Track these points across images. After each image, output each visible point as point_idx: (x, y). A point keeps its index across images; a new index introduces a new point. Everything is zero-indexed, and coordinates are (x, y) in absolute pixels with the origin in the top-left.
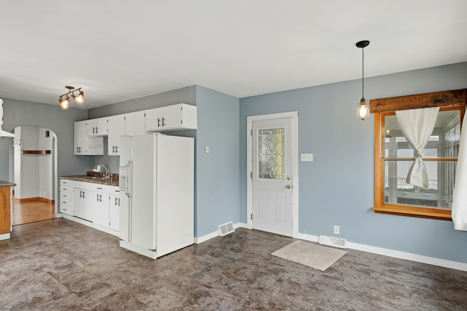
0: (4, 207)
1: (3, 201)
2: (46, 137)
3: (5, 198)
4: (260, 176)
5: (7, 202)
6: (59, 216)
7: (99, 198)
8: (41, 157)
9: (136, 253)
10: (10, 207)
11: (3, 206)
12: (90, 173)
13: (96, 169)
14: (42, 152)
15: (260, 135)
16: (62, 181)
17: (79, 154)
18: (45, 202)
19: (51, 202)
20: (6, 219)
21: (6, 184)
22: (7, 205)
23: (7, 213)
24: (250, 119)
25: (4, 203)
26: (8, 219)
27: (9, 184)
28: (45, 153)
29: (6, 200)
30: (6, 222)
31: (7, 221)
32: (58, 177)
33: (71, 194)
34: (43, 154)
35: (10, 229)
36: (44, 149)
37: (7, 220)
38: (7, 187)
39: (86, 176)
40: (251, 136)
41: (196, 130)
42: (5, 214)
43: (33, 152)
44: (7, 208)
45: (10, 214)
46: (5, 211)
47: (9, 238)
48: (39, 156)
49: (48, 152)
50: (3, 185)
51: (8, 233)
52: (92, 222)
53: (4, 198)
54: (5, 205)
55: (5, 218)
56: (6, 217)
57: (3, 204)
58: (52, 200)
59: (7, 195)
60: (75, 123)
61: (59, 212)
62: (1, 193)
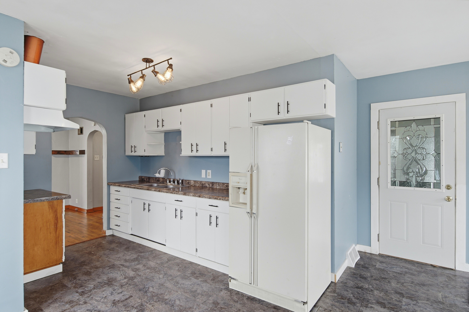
0: (55, 229)
1: (53, 220)
2: (79, 134)
3: (56, 215)
4: (394, 183)
5: (59, 221)
6: (108, 233)
7: (179, 214)
8: (71, 159)
9: (264, 301)
10: (63, 227)
11: (54, 227)
12: (143, 177)
13: (159, 173)
14: (74, 153)
15: (394, 128)
16: (113, 188)
17: (133, 154)
18: (77, 211)
19: (86, 212)
21: (58, 197)
22: (59, 225)
23: (59, 237)
24: (375, 107)
26: (60, 244)
27: (62, 196)
28: (78, 153)
29: (57, 218)
30: (58, 250)
31: (59, 248)
32: (108, 184)
33: (129, 205)
34: (76, 154)
35: (62, 258)
36: (77, 149)
37: (59, 246)
38: (59, 201)
39: (138, 181)
40: (378, 130)
41: (333, 118)
42: (56, 238)
43: (63, 152)
44: (58, 230)
45: (63, 237)
46: (56, 234)
47: (62, 271)
48: (69, 157)
49: (82, 152)
50: (54, 198)
51: (59, 264)
52: (165, 245)
53: (55, 216)
54: (56, 226)
55: (56, 243)
56: (58, 242)
57: (53, 223)
58: (87, 210)
59: (58, 211)
60: (126, 115)
61: (109, 228)
62: (52, 208)
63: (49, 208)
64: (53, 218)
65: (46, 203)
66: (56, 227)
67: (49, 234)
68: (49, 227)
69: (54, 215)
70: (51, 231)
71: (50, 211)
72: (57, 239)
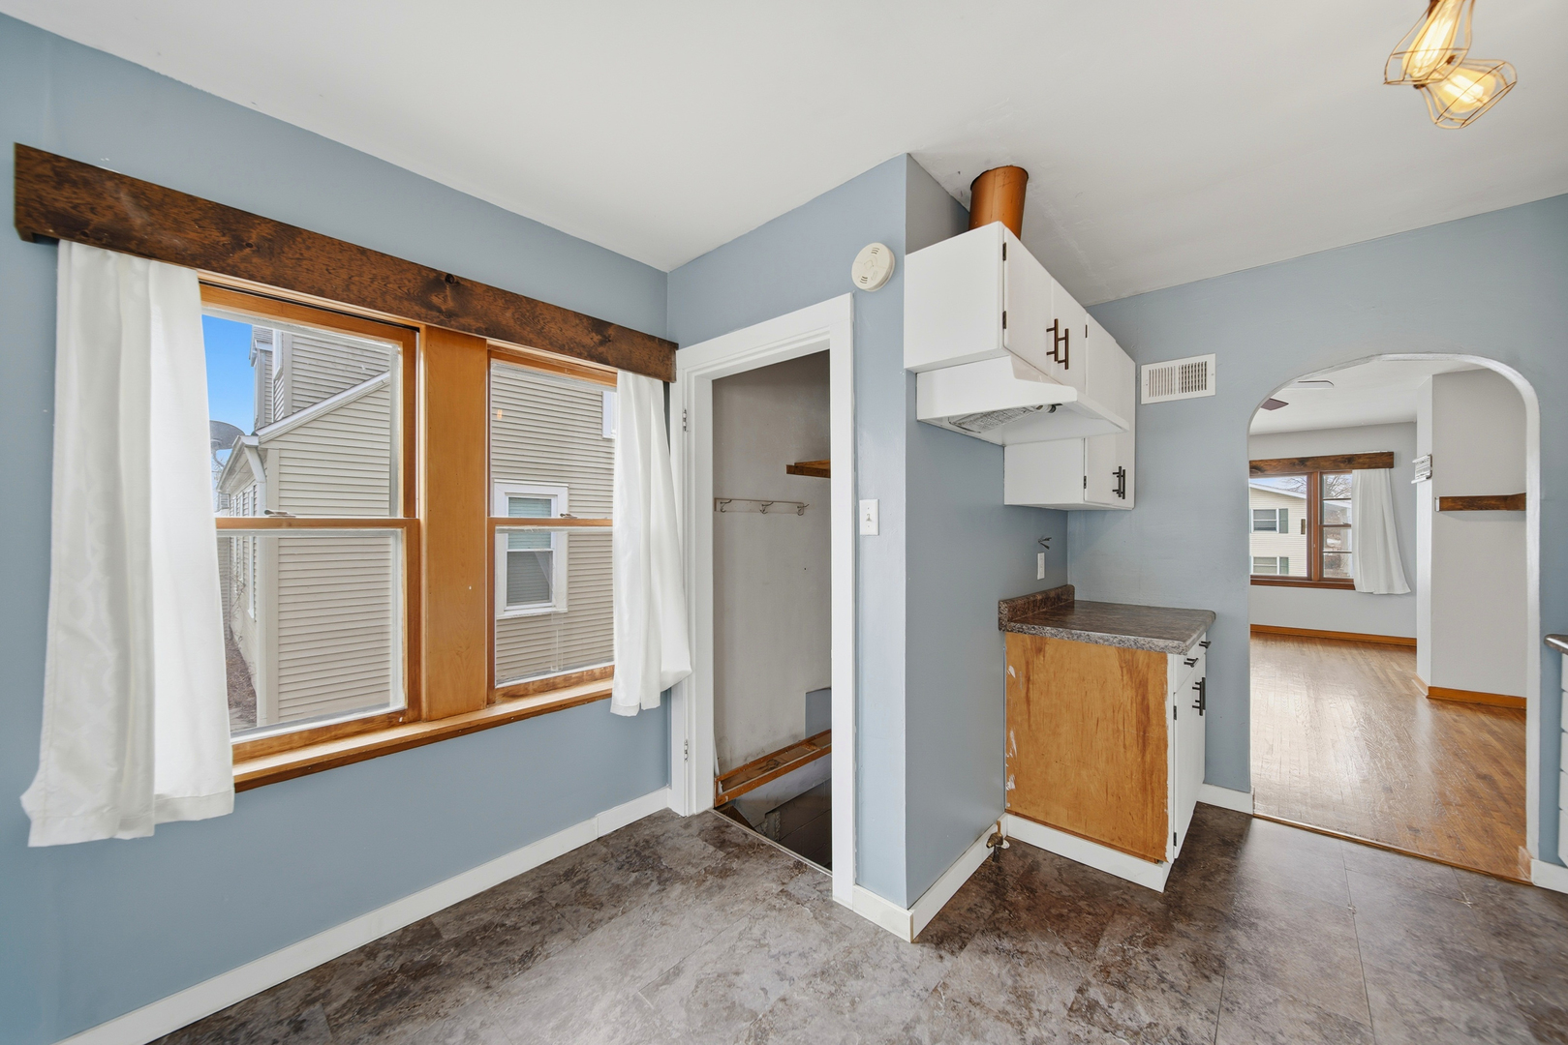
0: (1141, 741)
1: (1135, 711)
3: (1144, 698)
5: (1154, 721)
10: (1166, 744)
11: (1138, 734)
20: (1150, 798)
21: (1141, 640)
22: (1152, 733)
23: (1152, 772)
25: (1139, 722)
26: (1156, 798)
27: (1157, 641)
29: (1148, 708)
30: (1149, 811)
31: (1153, 810)
32: (1545, 643)
35: (1164, 849)
37: (1153, 801)
38: (1154, 656)
42: (1144, 771)
44: (1151, 747)
45: (1166, 780)
46: (1143, 756)
47: (1164, 889)
50: (1128, 640)
51: (1156, 862)
53: (1139, 698)
54: (1145, 732)
55: (1144, 788)
57: (1134, 721)
59: (1150, 688)
62: (1130, 672)
63: (1122, 668)
64: (1134, 705)
65: (1112, 652)
66: (1144, 736)
67: (1122, 750)
68: (1121, 728)
69: (1137, 696)
70: (1127, 743)
71: (1125, 678)
72: (1147, 778)
